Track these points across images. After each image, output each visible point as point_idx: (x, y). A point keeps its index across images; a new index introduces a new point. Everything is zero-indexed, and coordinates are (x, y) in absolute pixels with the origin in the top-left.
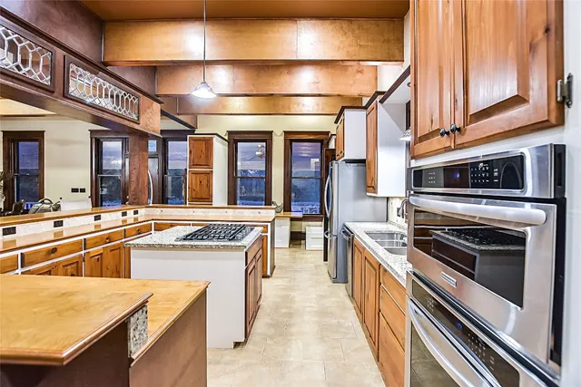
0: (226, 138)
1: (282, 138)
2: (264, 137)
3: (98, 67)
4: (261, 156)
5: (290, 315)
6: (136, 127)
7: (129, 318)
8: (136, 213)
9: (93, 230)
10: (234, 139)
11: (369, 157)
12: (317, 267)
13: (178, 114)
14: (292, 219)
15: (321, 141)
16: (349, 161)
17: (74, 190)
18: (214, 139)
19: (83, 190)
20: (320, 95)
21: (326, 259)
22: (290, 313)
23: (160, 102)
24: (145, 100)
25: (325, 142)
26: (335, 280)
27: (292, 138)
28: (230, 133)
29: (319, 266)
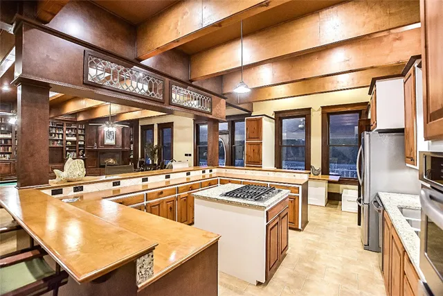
0: (273, 117)
1: (320, 112)
2: (303, 113)
3: (187, 83)
4: (301, 129)
5: (312, 271)
6: (210, 116)
7: (136, 259)
8: (211, 171)
9: (186, 181)
10: (279, 117)
11: (407, 126)
12: (349, 229)
13: (239, 104)
14: (330, 182)
15: (360, 112)
16: (382, 132)
17: (186, 155)
18: (263, 119)
19: (190, 155)
20: (351, 71)
21: (359, 224)
22: (312, 269)
23: (225, 98)
24: (215, 98)
25: (364, 112)
26: (367, 247)
27: (328, 112)
28: (276, 113)
29: (354, 229)
